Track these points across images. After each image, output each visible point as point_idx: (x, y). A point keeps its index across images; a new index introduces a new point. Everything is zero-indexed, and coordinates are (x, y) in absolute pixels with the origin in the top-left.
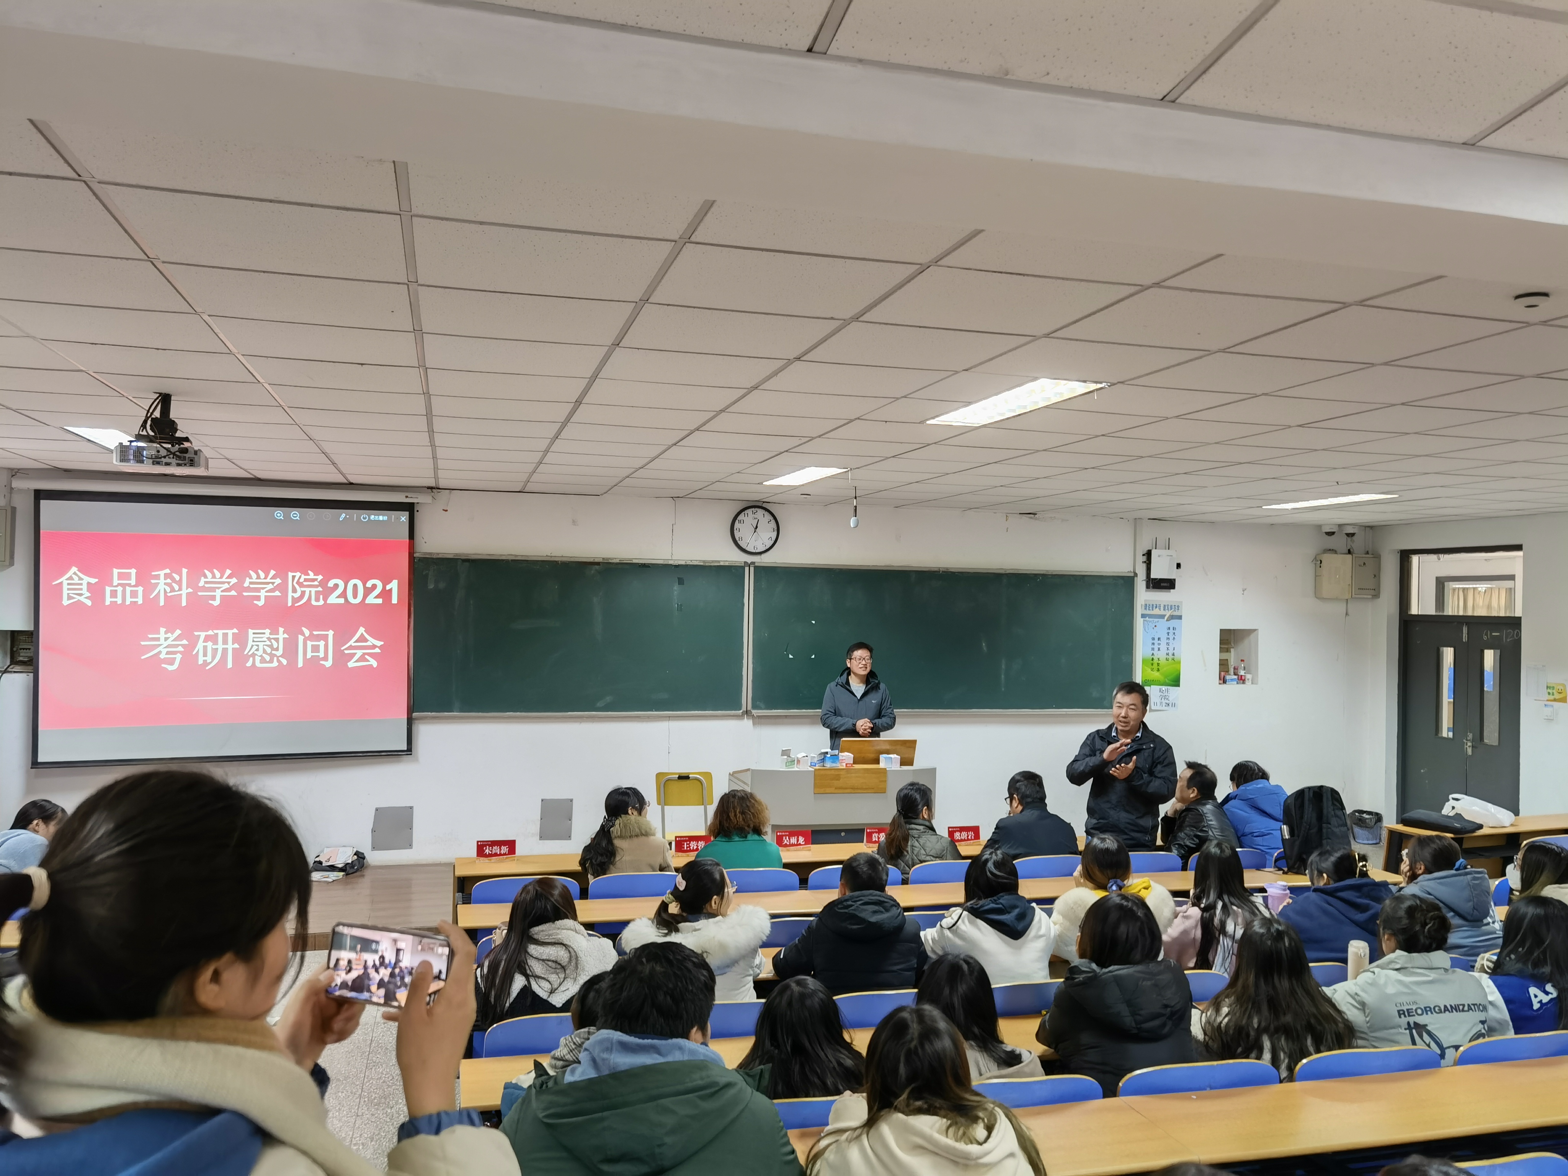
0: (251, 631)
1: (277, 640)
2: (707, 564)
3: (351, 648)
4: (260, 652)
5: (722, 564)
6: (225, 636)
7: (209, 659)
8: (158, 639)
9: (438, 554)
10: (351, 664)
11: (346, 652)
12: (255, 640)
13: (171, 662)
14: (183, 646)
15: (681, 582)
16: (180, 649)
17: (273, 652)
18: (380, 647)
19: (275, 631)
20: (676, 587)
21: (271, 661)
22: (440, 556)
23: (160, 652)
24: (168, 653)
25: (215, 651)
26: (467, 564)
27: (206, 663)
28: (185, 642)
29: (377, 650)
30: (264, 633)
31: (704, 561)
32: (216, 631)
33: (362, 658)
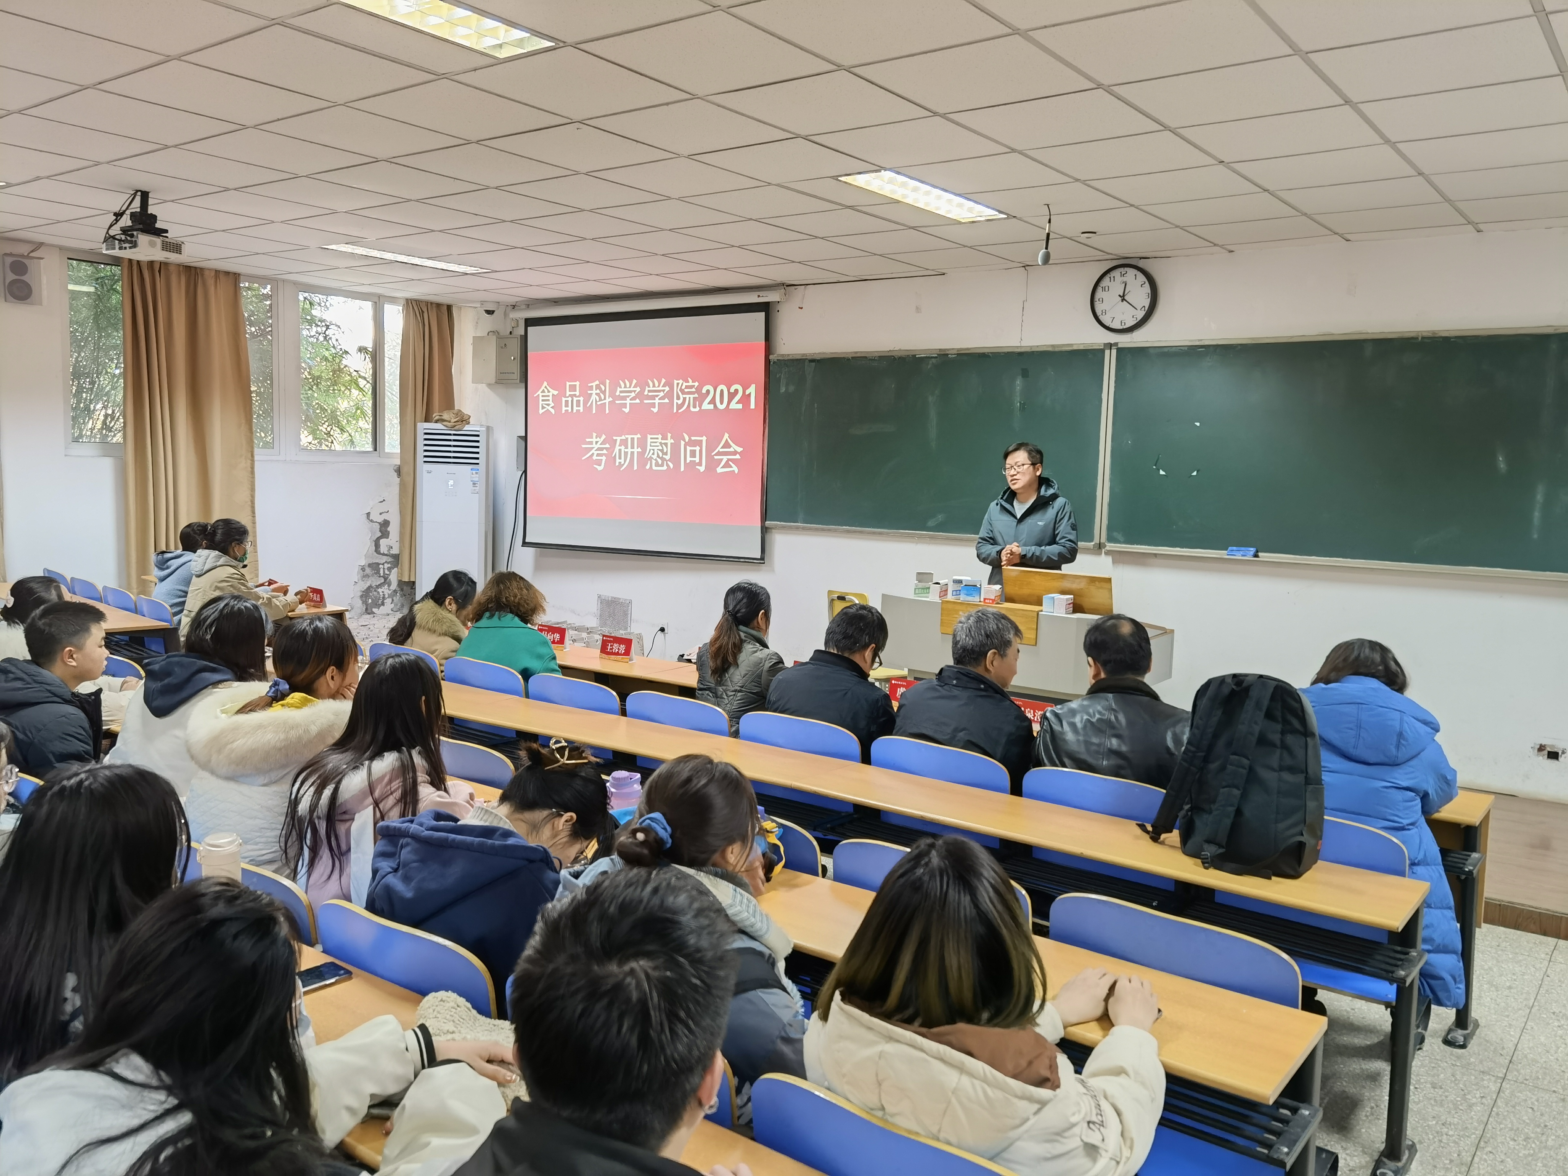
0: (649, 436)
1: (666, 444)
2: (1057, 349)
3: (719, 454)
4: (655, 457)
5: (1075, 348)
6: (633, 439)
7: (622, 461)
8: (591, 443)
9: (788, 355)
10: (719, 470)
11: (716, 457)
12: (652, 444)
13: (599, 463)
14: (606, 448)
15: (1025, 374)
16: (605, 452)
17: (664, 456)
18: (740, 453)
19: (665, 437)
20: (1019, 382)
21: (662, 465)
22: (790, 357)
23: (593, 454)
24: (598, 455)
25: (626, 453)
26: (813, 364)
27: (621, 465)
28: (607, 446)
29: (738, 457)
30: (657, 438)
31: (1053, 346)
32: (627, 436)
33: (727, 465)
